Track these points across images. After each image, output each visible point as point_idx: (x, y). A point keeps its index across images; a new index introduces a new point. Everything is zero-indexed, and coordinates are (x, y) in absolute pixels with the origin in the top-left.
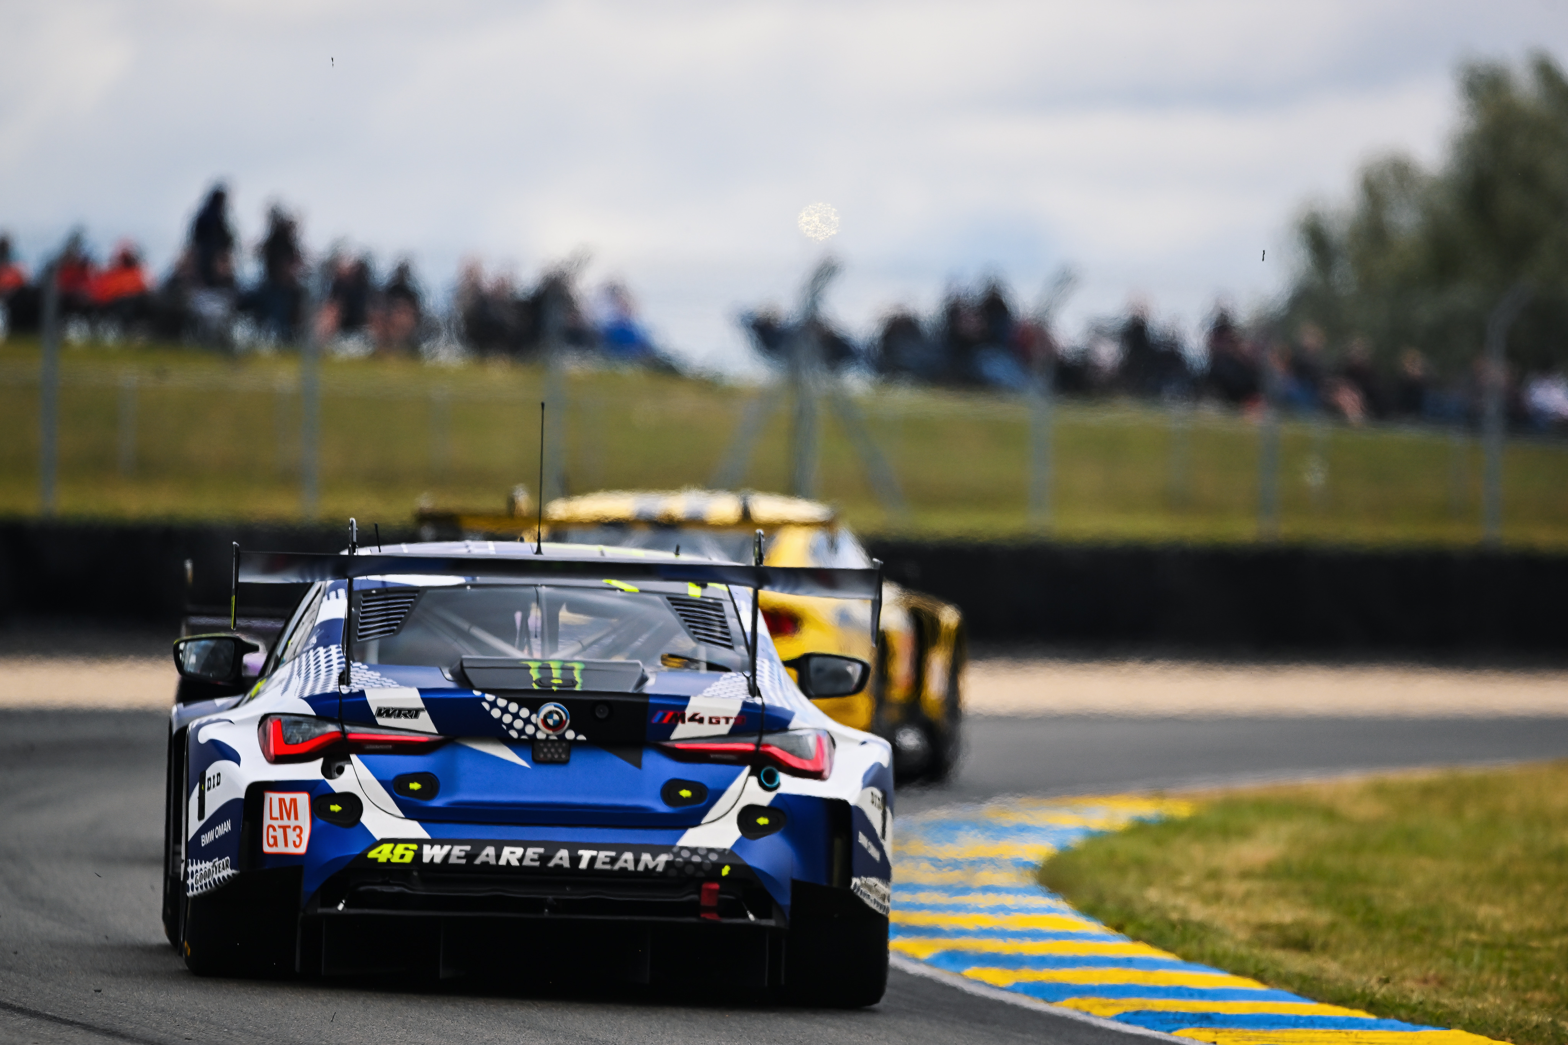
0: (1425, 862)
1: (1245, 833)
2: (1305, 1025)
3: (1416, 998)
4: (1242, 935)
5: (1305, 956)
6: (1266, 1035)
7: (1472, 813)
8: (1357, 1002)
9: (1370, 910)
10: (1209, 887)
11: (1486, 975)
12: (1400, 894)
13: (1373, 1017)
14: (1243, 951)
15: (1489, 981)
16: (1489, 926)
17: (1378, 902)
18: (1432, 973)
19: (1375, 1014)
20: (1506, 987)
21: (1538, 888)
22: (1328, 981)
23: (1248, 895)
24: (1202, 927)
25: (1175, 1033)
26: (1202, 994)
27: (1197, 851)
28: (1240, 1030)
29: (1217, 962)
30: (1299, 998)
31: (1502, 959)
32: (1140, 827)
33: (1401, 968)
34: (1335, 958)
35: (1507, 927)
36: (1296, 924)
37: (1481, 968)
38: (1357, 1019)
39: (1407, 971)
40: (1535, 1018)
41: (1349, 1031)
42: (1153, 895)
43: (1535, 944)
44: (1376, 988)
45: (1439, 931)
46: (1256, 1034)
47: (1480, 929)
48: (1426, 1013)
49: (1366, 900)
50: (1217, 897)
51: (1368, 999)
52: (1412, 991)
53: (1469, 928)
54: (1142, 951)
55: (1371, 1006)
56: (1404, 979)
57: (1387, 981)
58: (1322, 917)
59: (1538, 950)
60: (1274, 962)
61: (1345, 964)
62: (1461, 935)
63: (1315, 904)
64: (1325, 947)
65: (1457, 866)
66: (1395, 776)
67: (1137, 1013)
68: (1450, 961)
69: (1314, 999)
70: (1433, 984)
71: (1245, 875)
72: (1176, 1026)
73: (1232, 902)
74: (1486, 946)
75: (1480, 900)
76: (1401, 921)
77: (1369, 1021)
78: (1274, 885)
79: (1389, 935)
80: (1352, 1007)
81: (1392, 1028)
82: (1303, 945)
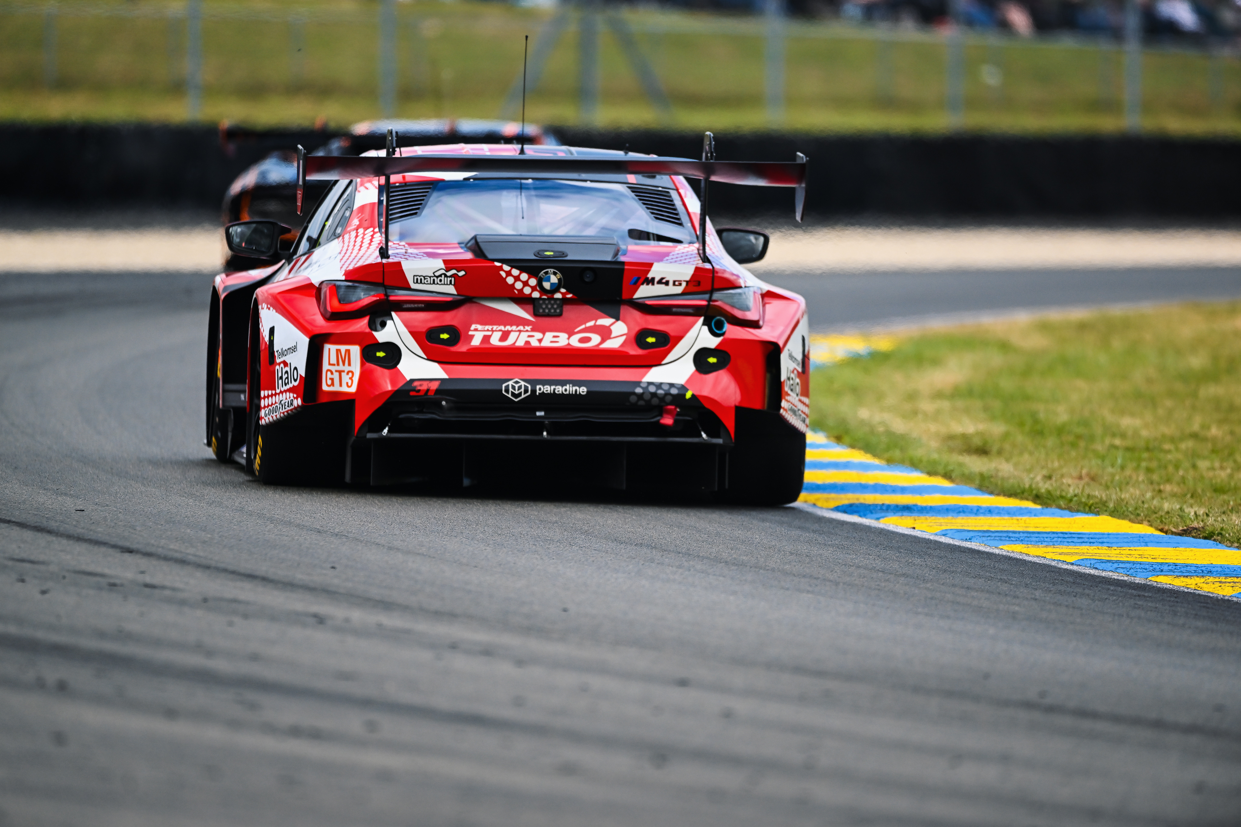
0: (1081, 383)
1: (936, 362)
2: (984, 514)
3: (1071, 491)
4: (934, 444)
5: (985, 459)
6: (953, 521)
7: (1117, 344)
8: (1026, 494)
9: (1036, 421)
10: (908, 406)
11: (1128, 472)
12: (1060, 409)
13: (1039, 507)
14: (935, 456)
15: (1130, 477)
16: (1130, 433)
17: (1042, 416)
18: (1084, 472)
19: (1041, 504)
20: (1143, 481)
21: (1169, 403)
22: (1003, 479)
23: (938, 412)
24: (903, 437)
25: (882, 520)
26: (903, 490)
27: (898, 378)
28: (933, 518)
29: (915, 465)
30: (980, 492)
31: (1140, 460)
33: (1061, 467)
34: (1007, 460)
35: (1144, 433)
36: (978, 433)
37: (1123, 468)
38: (1026, 508)
39: (1064, 470)
40: (1166, 506)
41: (1019, 518)
42: (864, 413)
43: (1167, 446)
44: (1041, 485)
45: (1091, 439)
46: (946, 521)
47: (1123, 436)
48: (1080, 503)
49: (1034, 416)
50: (914, 414)
51: (1034, 492)
52: (1069, 485)
53: (1114, 435)
54: (858, 456)
55: (1037, 498)
56: (1062, 476)
57: (1050, 477)
58: (997, 429)
59: (1169, 451)
60: (961, 465)
61: (1016, 465)
62: (1108, 441)
63: (993, 418)
64: (1000, 453)
65: (1104, 385)
67: (851, 505)
68: (1099, 462)
69: (991, 493)
70: (1086, 480)
71: (938, 395)
72: (883, 514)
73: (925, 418)
74: (1128, 449)
75: (1122, 413)
76: (1060, 431)
77: (1036, 509)
78: (960, 403)
79: (1051, 442)
80: (1022, 499)
81: (1053, 514)
82: (982, 451)
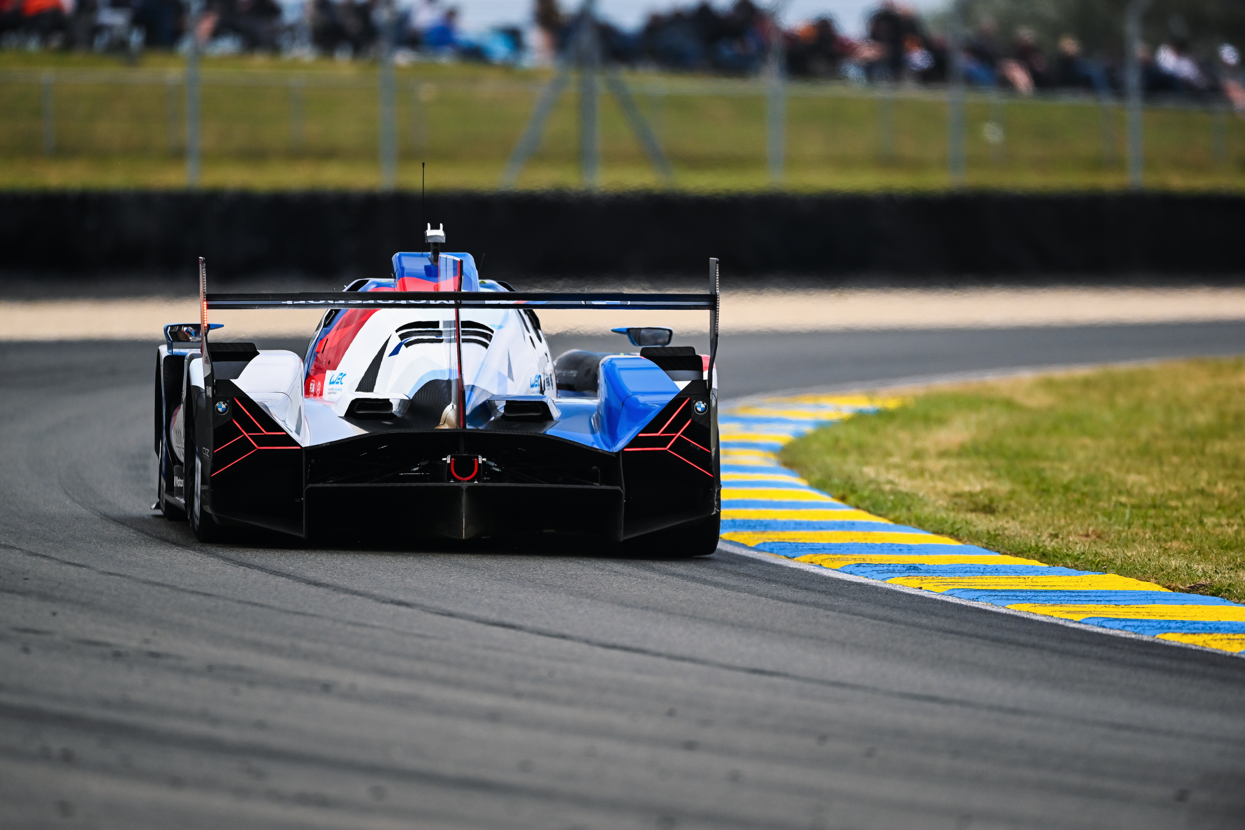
0: (1087, 441)
1: (941, 421)
2: (991, 573)
3: (1078, 549)
4: (942, 502)
5: (991, 518)
6: (960, 580)
7: (1122, 401)
8: (1032, 553)
9: (1043, 480)
10: (915, 464)
11: (1134, 530)
12: (1065, 467)
13: (1045, 566)
14: (942, 515)
15: (1137, 534)
16: (1136, 490)
17: (1048, 474)
18: (1091, 529)
19: (1047, 563)
20: (1150, 539)
21: (1175, 460)
22: (1010, 537)
23: (945, 470)
24: (910, 496)
25: (888, 581)
26: (910, 549)
27: (904, 436)
28: (940, 577)
29: (921, 524)
30: (985, 551)
31: (1146, 517)
32: (860, 417)
33: (1067, 525)
34: (1014, 518)
35: (1151, 490)
36: (984, 492)
37: (1130, 525)
38: (1033, 567)
39: (1071, 528)
40: (1173, 563)
41: (1026, 577)
42: (870, 471)
43: (1173, 503)
44: (1047, 541)
45: (1097, 496)
46: (952, 580)
47: (1129, 494)
48: (1086, 561)
49: (1039, 472)
50: (922, 472)
51: (1041, 550)
52: (1076, 544)
53: (1120, 493)
54: (864, 516)
55: (1044, 556)
56: (1069, 533)
57: (1056, 536)
58: (1004, 487)
59: (1176, 508)
60: (966, 523)
61: (1022, 523)
62: (1114, 499)
63: (999, 476)
64: (1006, 511)
65: (1110, 442)
66: (1060, 373)
67: (858, 566)
68: (1106, 519)
69: (997, 551)
70: (1093, 538)
71: (943, 454)
72: (890, 574)
73: (932, 476)
74: (1133, 507)
75: (1129, 470)
76: (1066, 489)
77: (1042, 568)
78: (966, 462)
79: (1057, 500)
80: (1028, 558)
81: (1060, 573)
82: (989, 509)
